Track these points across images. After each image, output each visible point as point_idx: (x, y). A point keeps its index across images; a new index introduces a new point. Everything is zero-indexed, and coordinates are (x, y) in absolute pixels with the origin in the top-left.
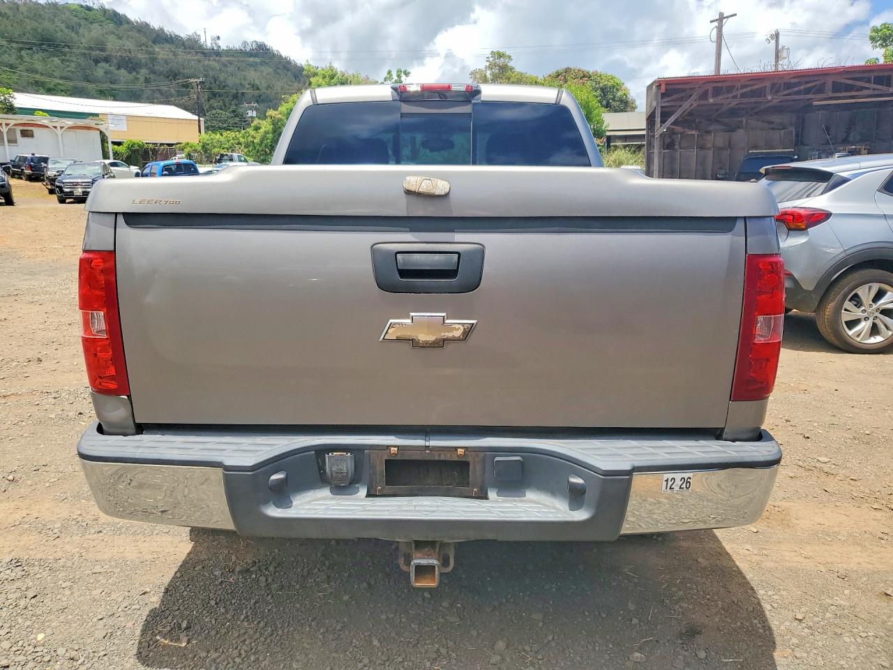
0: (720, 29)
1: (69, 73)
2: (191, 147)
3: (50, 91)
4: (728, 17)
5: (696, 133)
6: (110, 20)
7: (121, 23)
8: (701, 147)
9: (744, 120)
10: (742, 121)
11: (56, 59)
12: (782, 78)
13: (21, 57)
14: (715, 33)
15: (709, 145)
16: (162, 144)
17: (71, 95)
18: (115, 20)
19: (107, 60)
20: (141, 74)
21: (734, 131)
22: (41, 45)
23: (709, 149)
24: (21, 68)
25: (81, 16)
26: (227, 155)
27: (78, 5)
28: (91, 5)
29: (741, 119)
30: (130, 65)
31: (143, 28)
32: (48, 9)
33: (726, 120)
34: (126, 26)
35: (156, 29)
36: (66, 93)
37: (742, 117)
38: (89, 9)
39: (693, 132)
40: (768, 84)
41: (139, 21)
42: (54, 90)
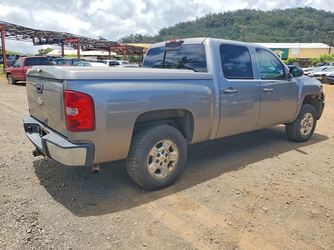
1: (286, 34)
2: (316, 60)
3: (277, 41)
6: (308, 11)
7: (312, 12)
11: (282, 29)
13: (271, 30)
16: (303, 59)
17: (284, 42)
18: (310, 11)
19: (302, 27)
20: (315, 31)
22: (278, 25)
24: (270, 34)
25: (297, 12)
26: (327, 63)
27: (297, 8)
28: (302, 7)
30: (311, 28)
31: (322, 13)
32: (285, 12)
34: (314, 13)
35: (327, 12)
36: (283, 41)
38: (301, 8)
41: (320, 10)
42: (279, 41)
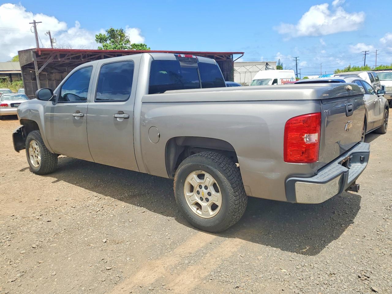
0: (35, 27)
4: (38, 23)
5: (46, 74)
8: (50, 80)
9: (66, 69)
10: (65, 69)
12: (86, 52)
14: (33, 29)
15: (53, 79)
21: (63, 73)
23: (53, 80)
29: (64, 68)
33: (59, 68)
37: (65, 67)
39: (45, 73)
40: (81, 54)
